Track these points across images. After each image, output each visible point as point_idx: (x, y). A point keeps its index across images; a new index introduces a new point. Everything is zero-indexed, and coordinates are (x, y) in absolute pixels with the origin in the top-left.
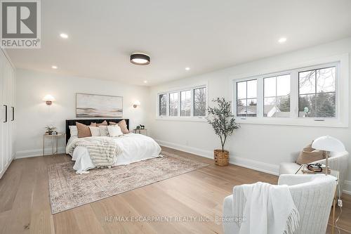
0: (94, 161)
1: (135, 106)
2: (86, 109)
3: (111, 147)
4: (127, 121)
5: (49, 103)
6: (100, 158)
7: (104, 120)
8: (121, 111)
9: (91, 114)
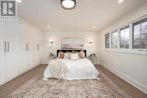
0: (52, 74)
1: (90, 43)
2: (66, 45)
3: (61, 67)
4: (85, 51)
5: (52, 43)
6: (55, 73)
7: (73, 50)
8: (82, 46)
9: (67, 47)
